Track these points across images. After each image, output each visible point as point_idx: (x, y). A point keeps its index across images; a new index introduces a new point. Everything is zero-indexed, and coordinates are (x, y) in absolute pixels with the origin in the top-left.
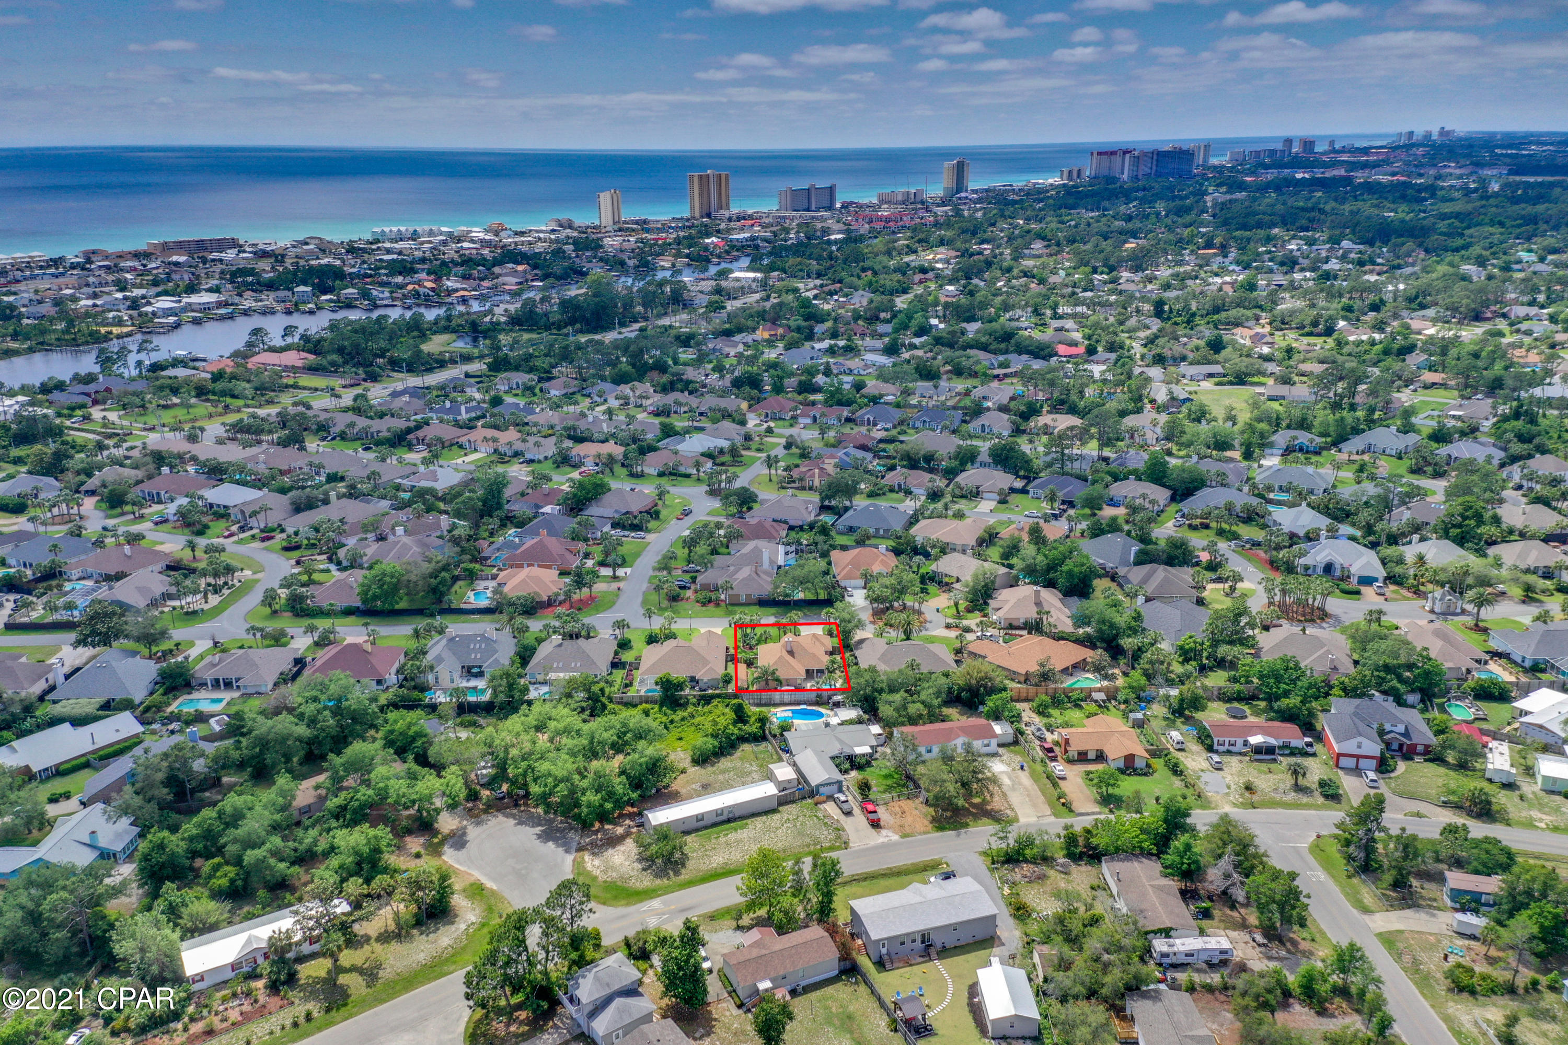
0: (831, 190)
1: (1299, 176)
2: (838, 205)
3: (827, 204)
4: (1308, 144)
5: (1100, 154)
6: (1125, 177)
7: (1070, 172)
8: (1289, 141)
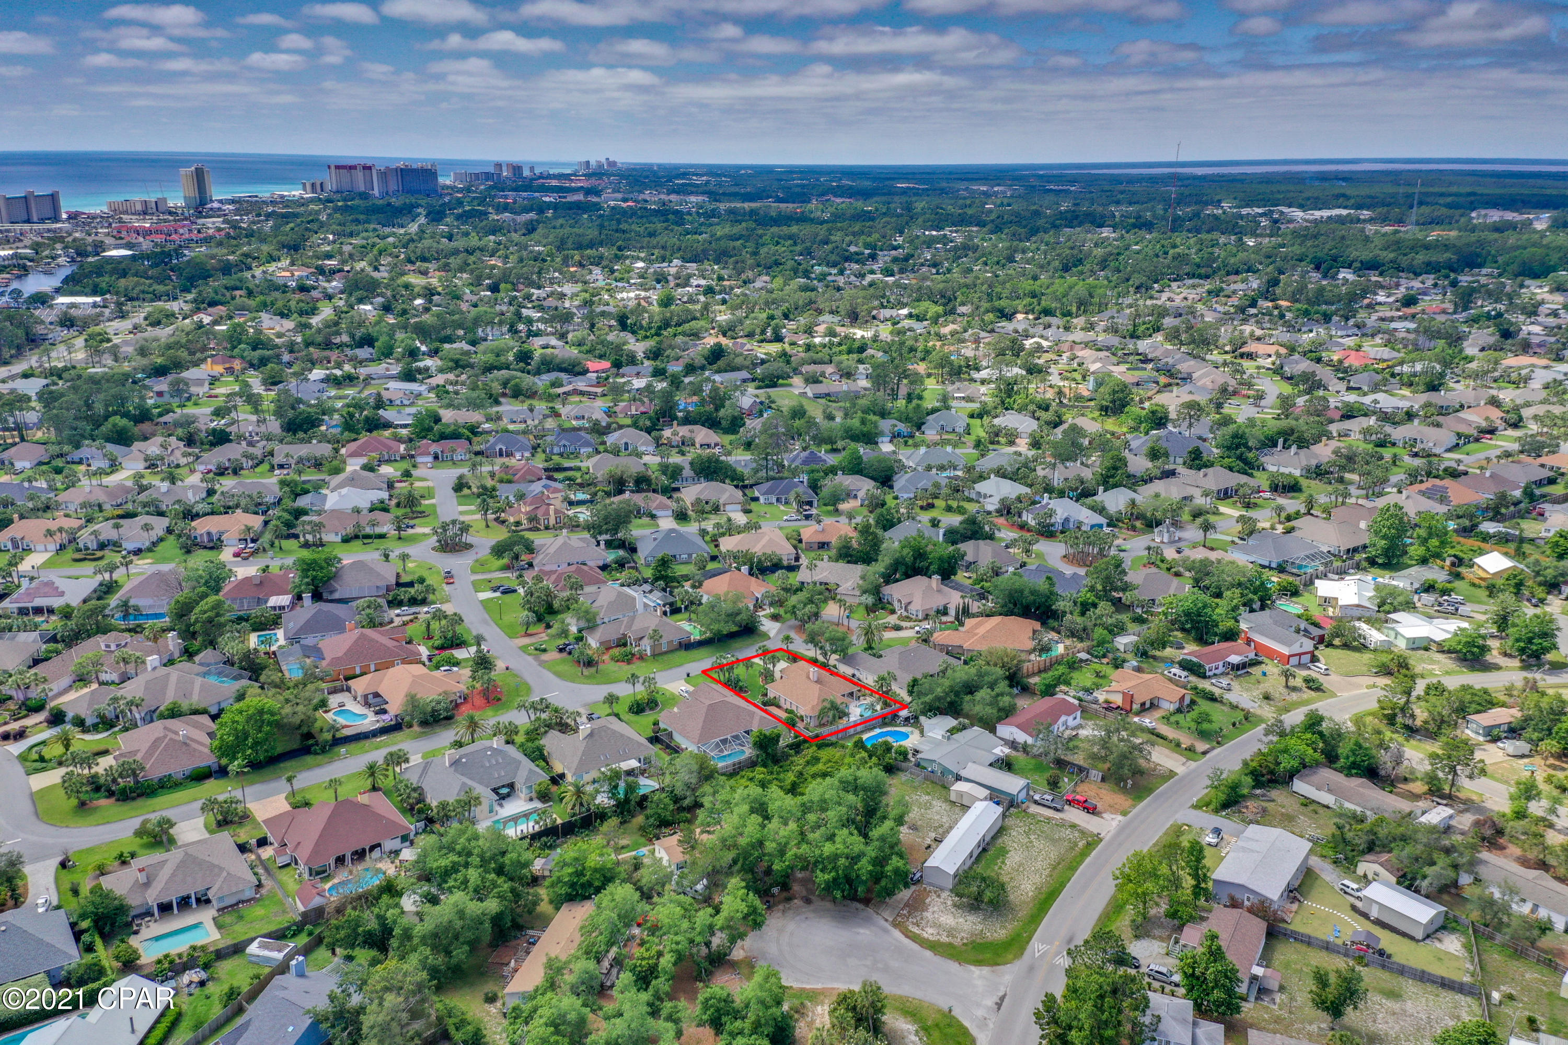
0: (54, 199)
1: (547, 199)
2: (64, 216)
3: (50, 214)
4: (517, 169)
5: (338, 167)
6: (376, 192)
7: (313, 185)
8: (499, 165)
